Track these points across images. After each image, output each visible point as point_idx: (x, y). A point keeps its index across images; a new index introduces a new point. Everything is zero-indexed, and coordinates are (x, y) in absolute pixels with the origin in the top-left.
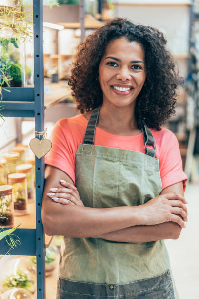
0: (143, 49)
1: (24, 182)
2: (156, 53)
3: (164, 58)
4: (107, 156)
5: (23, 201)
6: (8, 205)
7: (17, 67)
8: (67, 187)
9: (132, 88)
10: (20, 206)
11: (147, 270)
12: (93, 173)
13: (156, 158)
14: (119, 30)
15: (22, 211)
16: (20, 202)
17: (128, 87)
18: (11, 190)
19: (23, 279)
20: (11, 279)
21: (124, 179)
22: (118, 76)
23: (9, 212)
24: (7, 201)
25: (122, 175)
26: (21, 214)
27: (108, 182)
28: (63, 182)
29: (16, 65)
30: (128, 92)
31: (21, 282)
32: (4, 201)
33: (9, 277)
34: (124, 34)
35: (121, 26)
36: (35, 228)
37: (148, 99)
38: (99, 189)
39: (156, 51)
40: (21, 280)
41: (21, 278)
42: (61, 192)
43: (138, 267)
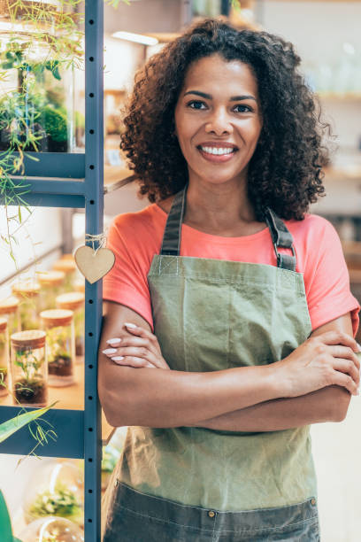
0: (253, 74)
1: (69, 325)
2: (277, 81)
3: (293, 89)
4: (207, 275)
5: (66, 359)
6: (36, 366)
7: (58, 115)
8: (139, 336)
9: (235, 150)
10: (60, 368)
11: (277, 491)
12: (182, 309)
13: (297, 271)
14: (208, 41)
15: (64, 378)
16: (61, 361)
17: (227, 147)
18: (43, 340)
19: (67, 502)
20: (45, 500)
21: (239, 317)
22: (209, 127)
23: (38, 379)
24: (36, 360)
25: (234, 310)
26: (62, 384)
27: (210, 325)
28: (131, 326)
29: (57, 111)
30: (229, 156)
31: (62, 506)
32: (31, 359)
33: (41, 497)
34: (216, 48)
35: (210, 34)
36: (83, 409)
37: (267, 168)
38: (195, 336)
39: (278, 76)
40: (64, 503)
41: (63, 499)
42: (127, 346)
43: (264, 483)
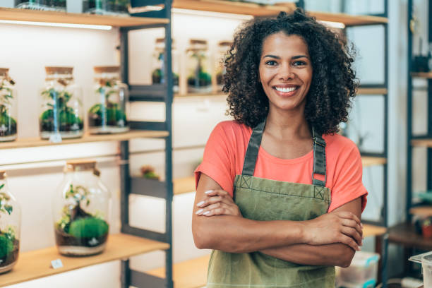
17: (292, 87)
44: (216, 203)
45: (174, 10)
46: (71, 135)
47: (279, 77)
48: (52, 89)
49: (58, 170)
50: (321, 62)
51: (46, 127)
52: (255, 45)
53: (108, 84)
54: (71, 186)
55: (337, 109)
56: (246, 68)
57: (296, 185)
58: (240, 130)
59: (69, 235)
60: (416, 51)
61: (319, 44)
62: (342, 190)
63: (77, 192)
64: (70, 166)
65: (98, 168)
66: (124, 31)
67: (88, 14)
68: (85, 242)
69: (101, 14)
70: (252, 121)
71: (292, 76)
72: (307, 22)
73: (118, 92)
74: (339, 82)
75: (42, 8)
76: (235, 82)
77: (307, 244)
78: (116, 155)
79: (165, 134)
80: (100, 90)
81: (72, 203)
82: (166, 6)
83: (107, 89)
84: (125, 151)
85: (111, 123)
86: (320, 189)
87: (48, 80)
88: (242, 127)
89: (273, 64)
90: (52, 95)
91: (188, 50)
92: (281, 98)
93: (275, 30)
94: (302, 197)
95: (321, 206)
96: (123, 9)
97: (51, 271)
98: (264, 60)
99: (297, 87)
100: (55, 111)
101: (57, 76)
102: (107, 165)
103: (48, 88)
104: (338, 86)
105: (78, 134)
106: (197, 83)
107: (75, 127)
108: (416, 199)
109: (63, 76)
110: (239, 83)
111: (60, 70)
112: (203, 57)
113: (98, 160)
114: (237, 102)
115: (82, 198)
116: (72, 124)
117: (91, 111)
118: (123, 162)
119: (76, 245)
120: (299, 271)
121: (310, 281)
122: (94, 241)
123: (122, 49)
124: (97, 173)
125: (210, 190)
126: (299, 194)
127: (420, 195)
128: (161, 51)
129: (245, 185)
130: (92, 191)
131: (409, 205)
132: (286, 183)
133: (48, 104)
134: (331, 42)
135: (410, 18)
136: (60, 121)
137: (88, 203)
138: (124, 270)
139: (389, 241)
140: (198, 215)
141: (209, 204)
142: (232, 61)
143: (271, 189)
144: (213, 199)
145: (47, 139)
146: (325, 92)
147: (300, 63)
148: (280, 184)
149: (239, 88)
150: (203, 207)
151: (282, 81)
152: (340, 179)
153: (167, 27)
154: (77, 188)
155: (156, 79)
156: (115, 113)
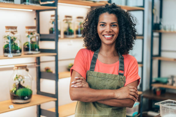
44: (79, 82)
45: (59, 4)
46: (16, 54)
47: (106, 31)
48: (8, 36)
49: (11, 69)
50: (123, 25)
51: (6, 51)
52: (96, 18)
53: (32, 34)
54: (17, 75)
55: (129, 44)
56: (92, 27)
57: (112, 75)
58: (89, 53)
59: (16, 95)
60: (155, 22)
61: (122, 18)
62: (130, 77)
63: (19, 78)
64: (16, 67)
65: (27, 68)
66: (38, 12)
67: (23, 4)
68: (23, 98)
69: (29, 4)
70: (94, 49)
71: (111, 31)
72: (118, 9)
73: (36, 37)
74: (130, 34)
75: (4, 2)
76: (87, 33)
77: (116, 99)
78: (35, 63)
79: (55, 54)
80: (28, 36)
81: (17, 82)
82: (55, 2)
83: (31, 36)
84: (38, 61)
85: (33, 50)
86: (121, 76)
87: (6, 32)
88: (90, 51)
89: (103, 26)
90: (8, 38)
91: (64, 20)
92: (106, 40)
93: (104, 12)
94: (114, 80)
95: (122, 83)
96: (37, 3)
97: (9, 110)
98: (99, 24)
99: (113, 35)
100: (10, 44)
101: (10, 30)
102: (31, 67)
103: (7, 35)
104: (130, 35)
105: (19, 54)
106: (68, 33)
107: (18, 51)
108: (154, 80)
109: (13, 30)
110: (89, 33)
111: (12, 28)
112: (70, 23)
113: (28, 65)
114: (88, 41)
115: (21, 80)
116: (17, 50)
117: (24, 45)
118: (37, 66)
119: (19, 99)
120: (112, 109)
121: (117, 113)
122: (26, 98)
123: (37, 19)
124: (27, 70)
125: (77, 77)
126: (113, 78)
127: (155, 79)
128: (53, 20)
129: (91, 75)
130: (25, 77)
131: (151, 83)
132: (108, 74)
133: (7, 42)
134: (127, 17)
135: (153, 8)
136: (12, 49)
137: (24, 82)
138: (38, 109)
139: (143, 97)
140: (72, 87)
141: (76, 83)
142: (86, 24)
143: (102, 76)
144: (78, 81)
145: (7, 56)
146: (124, 38)
147: (114, 25)
148: (105, 74)
149: (89, 35)
150: (74, 84)
151: (107, 33)
152: (130, 72)
153: (56, 10)
154: (19, 76)
155: (51, 32)
156: (34, 46)
